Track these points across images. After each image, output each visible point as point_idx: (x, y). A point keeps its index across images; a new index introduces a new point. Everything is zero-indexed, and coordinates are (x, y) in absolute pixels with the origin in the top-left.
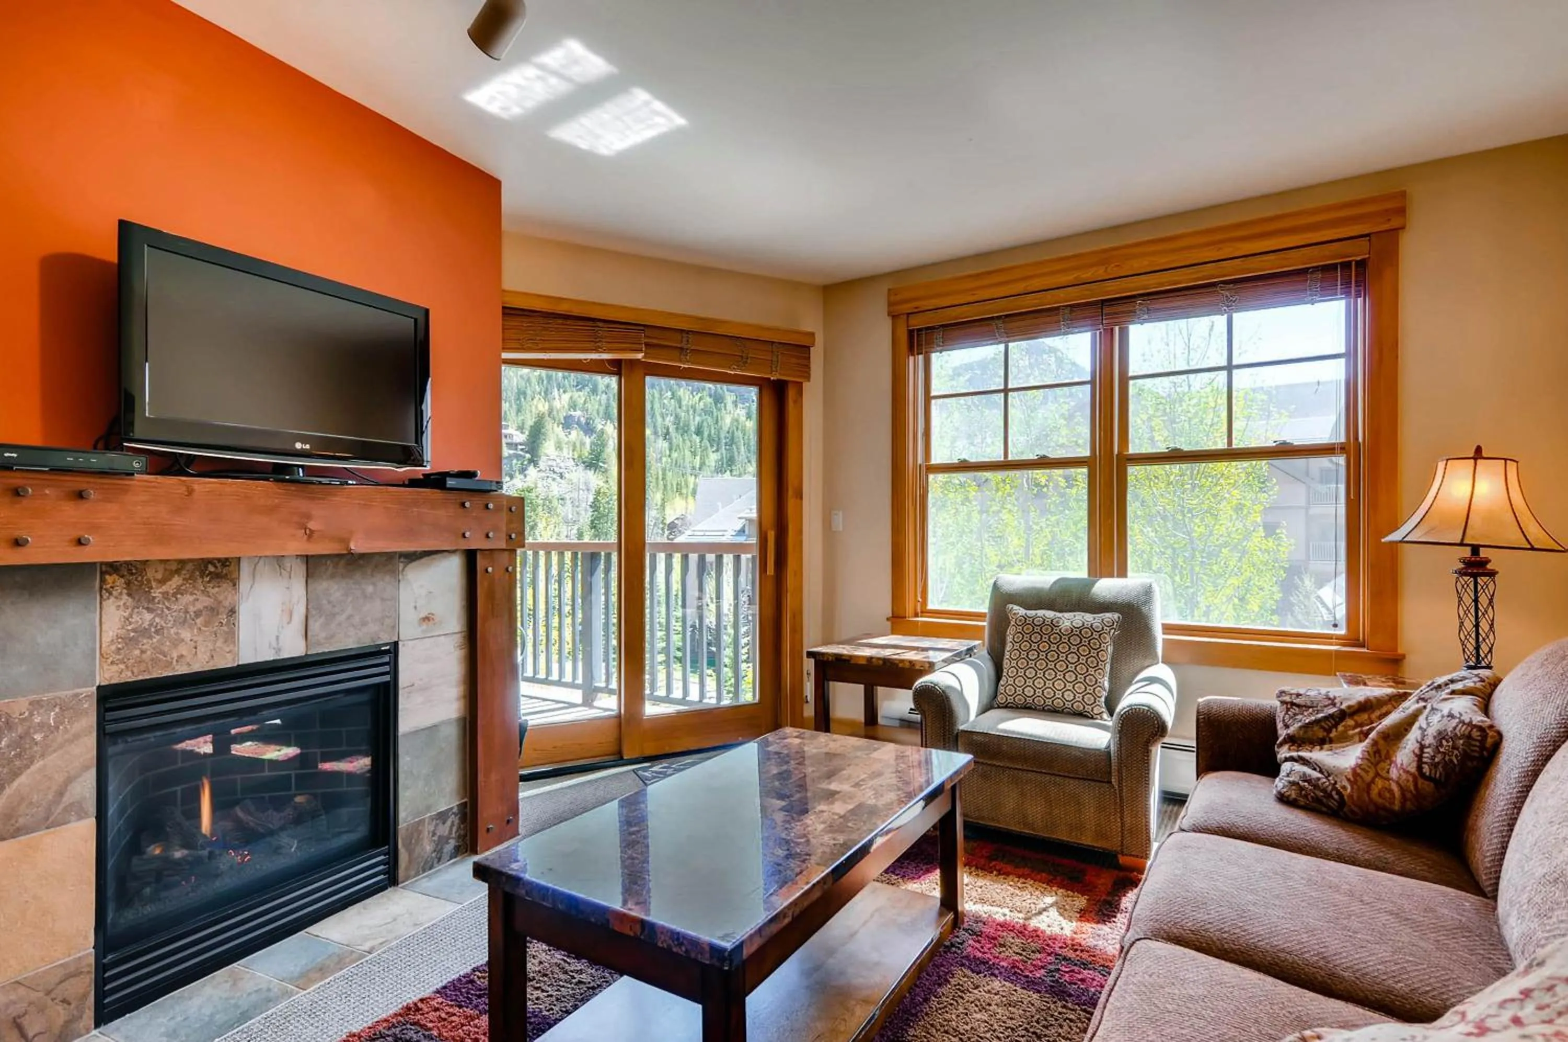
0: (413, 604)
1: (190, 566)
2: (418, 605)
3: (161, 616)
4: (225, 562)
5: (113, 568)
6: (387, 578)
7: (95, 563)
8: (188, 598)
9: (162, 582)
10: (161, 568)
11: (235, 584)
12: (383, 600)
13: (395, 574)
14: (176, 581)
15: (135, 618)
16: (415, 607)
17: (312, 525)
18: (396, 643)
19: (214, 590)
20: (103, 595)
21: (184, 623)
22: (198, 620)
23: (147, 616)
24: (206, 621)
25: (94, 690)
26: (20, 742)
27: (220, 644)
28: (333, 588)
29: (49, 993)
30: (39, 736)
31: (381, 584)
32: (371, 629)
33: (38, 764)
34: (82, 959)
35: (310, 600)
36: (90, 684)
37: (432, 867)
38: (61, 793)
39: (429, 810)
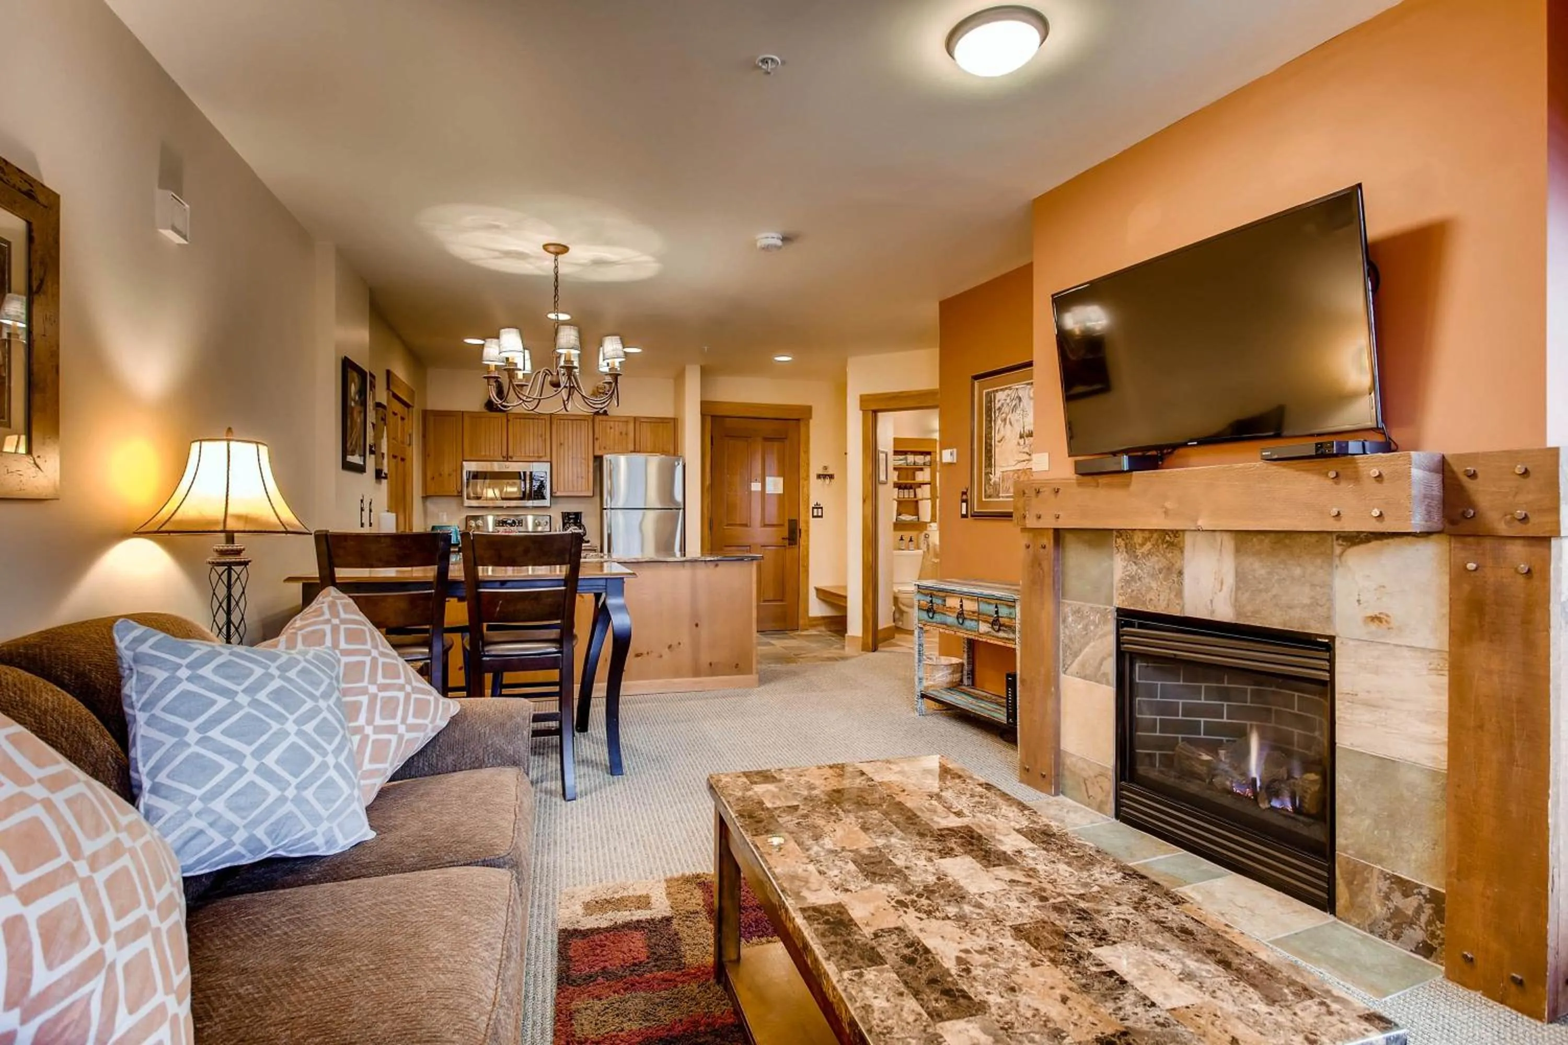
0: (1357, 598)
1: (1155, 535)
2: (1361, 598)
3: (1142, 570)
4: (1176, 533)
6: (1320, 562)
7: (1112, 529)
8: (1154, 559)
9: (1142, 545)
10: (1141, 534)
11: (1182, 551)
12: (1313, 585)
13: (1329, 557)
14: (1148, 545)
15: (1129, 568)
16: (1359, 601)
18: (1332, 638)
19: (1170, 555)
20: (1115, 550)
21: (1153, 576)
22: (1161, 576)
23: (1135, 567)
24: (1166, 579)
25: (1112, 609)
26: (1086, 628)
27: (1172, 596)
28: (1257, 565)
29: (1096, 777)
30: (1092, 628)
31: (1310, 569)
32: (1297, 613)
33: (1092, 644)
34: (1107, 769)
35: (1237, 574)
36: (1111, 604)
37: (1383, 936)
38: (1101, 664)
39: (1380, 861)
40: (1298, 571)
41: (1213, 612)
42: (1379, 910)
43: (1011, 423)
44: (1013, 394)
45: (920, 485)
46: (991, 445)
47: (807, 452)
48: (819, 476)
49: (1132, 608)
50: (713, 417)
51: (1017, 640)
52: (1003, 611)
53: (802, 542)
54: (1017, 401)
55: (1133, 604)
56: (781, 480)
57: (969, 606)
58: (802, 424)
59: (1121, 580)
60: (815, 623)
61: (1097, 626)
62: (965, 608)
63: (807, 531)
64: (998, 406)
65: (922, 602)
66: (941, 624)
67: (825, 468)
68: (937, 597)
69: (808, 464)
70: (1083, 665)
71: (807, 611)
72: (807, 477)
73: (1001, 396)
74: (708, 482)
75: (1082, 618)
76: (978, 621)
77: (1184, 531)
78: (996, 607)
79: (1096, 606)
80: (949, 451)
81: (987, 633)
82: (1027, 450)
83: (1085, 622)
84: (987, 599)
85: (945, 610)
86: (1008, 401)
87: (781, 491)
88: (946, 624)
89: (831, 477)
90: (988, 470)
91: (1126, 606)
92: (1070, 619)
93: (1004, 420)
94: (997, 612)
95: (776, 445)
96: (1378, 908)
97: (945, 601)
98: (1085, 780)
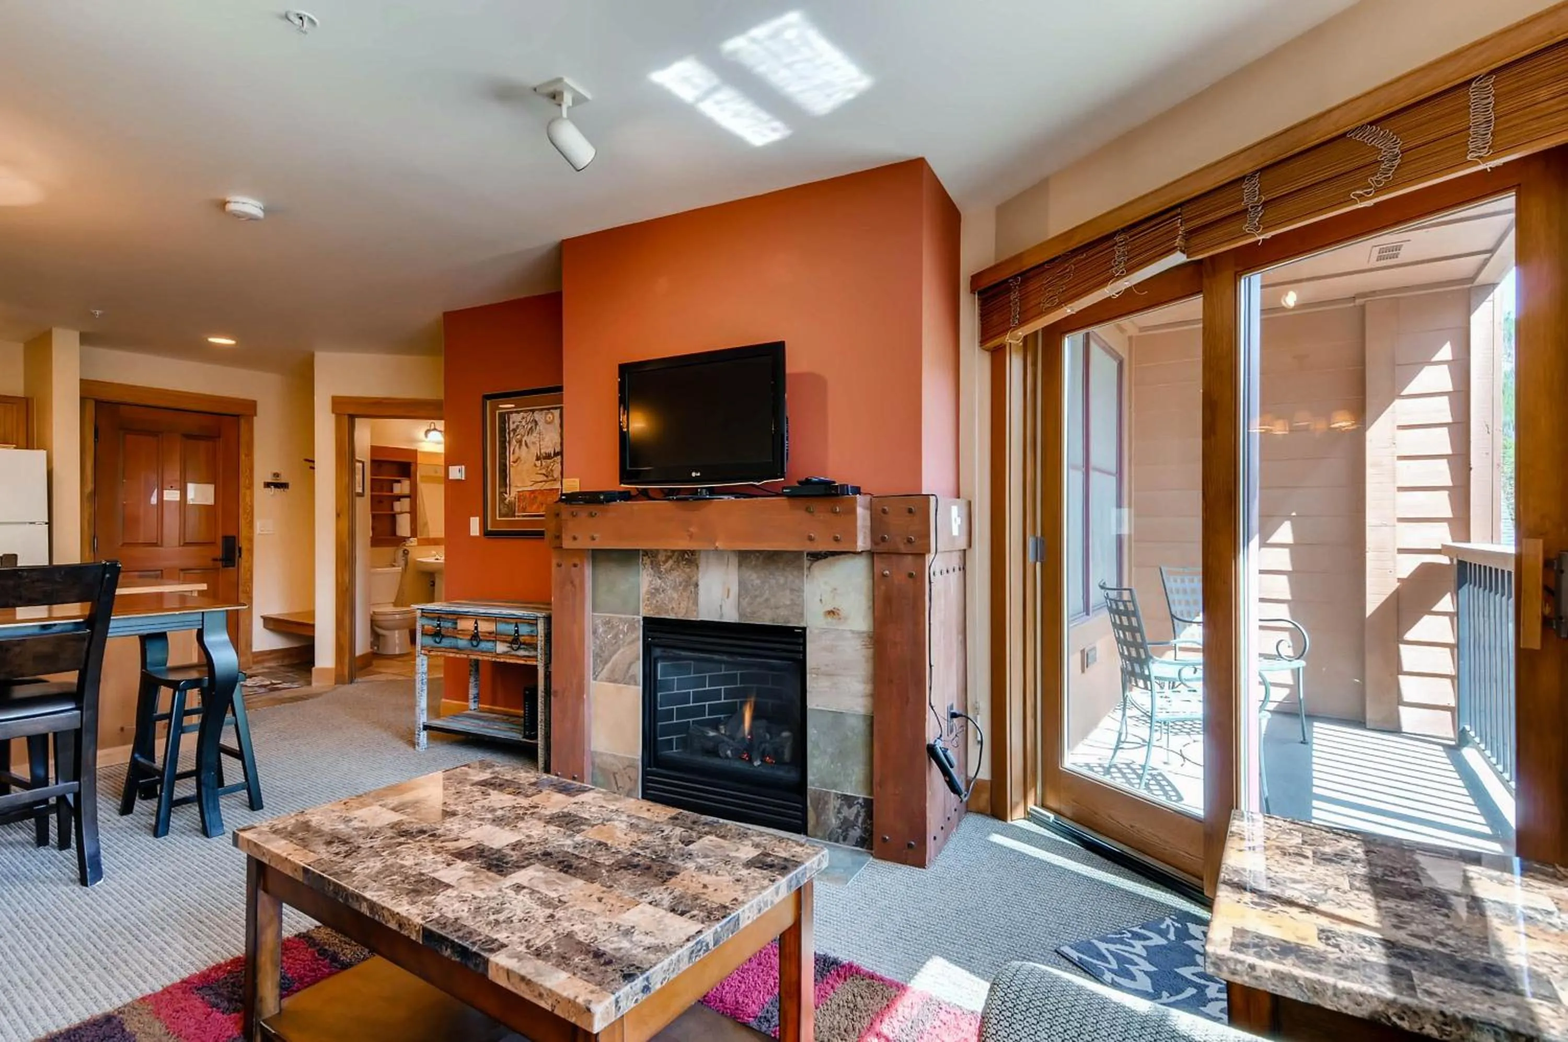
0: (819, 598)
1: (676, 554)
2: (822, 598)
3: (665, 583)
4: (693, 552)
5: (646, 553)
6: (795, 573)
7: (638, 550)
8: (676, 574)
9: (665, 562)
10: (664, 554)
11: (697, 567)
12: (792, 591)
13: (801, 570)
14: (670, 562)
15: (654, 582)
16: (820, 600)
17: (692, 529)
18: (804, 629)
19: (688, 570)
20: (641, 567)
21: (675, 588)
22: (681, 588)
23: (659, 581)
24: (685, 589)
25: (641, 618)
26: (616, 636)
27: (690, 605)
28: (754, 576)
29: (625, 769)
30: (621, 636)
31: (791, 578)
32: (783, 612)
33: (622, 650)
34: (635, 760)
35: (740, 583)
36: (638, 614)
37: (837, 841)
38: (629, 668)
39: (835, 787)
40: (782, 581)
41: (722, 616)
42: (834, 822)
43: (526, 445)
44: (529, 417)
45: (399, 498)
46: (505, 465)
47: (250, 454)
48: (267, 485)
49: (657, 616)
50: (99, 404)
51: (539, 657)
52: (524, 629)
53: (243, 562)
54: (533, 424)
55: (658, 613)
56: (210, 489)
57: (484, 627)
58: (242, 421)
59: (648, 592)
60: (260, 658)
61: (625, 634)
62: (479, 629)
63: (251, 551)
64: (512, 427)
65: (426, 627)
66: (451, 648)
67: (276, 475)
68: (446, 620)
69: (251, 470)
70: (613, 671)
71: (250, 646)
72: (251, 486)
73: (515, 418)
74: (90, 487)
75: (612, 627)
76: (494, 641)
77: (700, 551)
78: (516, 626)
79: (623, 616)
80: (457, 468)
81: (505, 654)
82: (544, 471)
83: (614, 632)
84: (505, 619)
85: (455, 633)
86: (524, 423)
87: (210, 501)
88: (457, 648)
89: (284, 486)
90: (502, 490)
91: (652, 614)
92: (601, 630)
93: (520, 442)
94: (517, 631)
95: (202, 445)
96: (834, 821)
97: (456, 623)
98: (614, 774)
